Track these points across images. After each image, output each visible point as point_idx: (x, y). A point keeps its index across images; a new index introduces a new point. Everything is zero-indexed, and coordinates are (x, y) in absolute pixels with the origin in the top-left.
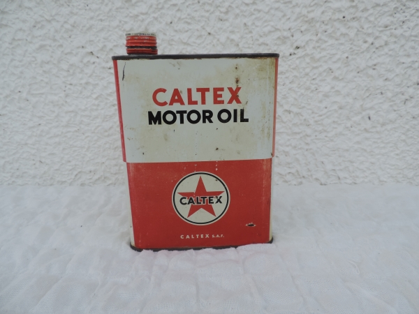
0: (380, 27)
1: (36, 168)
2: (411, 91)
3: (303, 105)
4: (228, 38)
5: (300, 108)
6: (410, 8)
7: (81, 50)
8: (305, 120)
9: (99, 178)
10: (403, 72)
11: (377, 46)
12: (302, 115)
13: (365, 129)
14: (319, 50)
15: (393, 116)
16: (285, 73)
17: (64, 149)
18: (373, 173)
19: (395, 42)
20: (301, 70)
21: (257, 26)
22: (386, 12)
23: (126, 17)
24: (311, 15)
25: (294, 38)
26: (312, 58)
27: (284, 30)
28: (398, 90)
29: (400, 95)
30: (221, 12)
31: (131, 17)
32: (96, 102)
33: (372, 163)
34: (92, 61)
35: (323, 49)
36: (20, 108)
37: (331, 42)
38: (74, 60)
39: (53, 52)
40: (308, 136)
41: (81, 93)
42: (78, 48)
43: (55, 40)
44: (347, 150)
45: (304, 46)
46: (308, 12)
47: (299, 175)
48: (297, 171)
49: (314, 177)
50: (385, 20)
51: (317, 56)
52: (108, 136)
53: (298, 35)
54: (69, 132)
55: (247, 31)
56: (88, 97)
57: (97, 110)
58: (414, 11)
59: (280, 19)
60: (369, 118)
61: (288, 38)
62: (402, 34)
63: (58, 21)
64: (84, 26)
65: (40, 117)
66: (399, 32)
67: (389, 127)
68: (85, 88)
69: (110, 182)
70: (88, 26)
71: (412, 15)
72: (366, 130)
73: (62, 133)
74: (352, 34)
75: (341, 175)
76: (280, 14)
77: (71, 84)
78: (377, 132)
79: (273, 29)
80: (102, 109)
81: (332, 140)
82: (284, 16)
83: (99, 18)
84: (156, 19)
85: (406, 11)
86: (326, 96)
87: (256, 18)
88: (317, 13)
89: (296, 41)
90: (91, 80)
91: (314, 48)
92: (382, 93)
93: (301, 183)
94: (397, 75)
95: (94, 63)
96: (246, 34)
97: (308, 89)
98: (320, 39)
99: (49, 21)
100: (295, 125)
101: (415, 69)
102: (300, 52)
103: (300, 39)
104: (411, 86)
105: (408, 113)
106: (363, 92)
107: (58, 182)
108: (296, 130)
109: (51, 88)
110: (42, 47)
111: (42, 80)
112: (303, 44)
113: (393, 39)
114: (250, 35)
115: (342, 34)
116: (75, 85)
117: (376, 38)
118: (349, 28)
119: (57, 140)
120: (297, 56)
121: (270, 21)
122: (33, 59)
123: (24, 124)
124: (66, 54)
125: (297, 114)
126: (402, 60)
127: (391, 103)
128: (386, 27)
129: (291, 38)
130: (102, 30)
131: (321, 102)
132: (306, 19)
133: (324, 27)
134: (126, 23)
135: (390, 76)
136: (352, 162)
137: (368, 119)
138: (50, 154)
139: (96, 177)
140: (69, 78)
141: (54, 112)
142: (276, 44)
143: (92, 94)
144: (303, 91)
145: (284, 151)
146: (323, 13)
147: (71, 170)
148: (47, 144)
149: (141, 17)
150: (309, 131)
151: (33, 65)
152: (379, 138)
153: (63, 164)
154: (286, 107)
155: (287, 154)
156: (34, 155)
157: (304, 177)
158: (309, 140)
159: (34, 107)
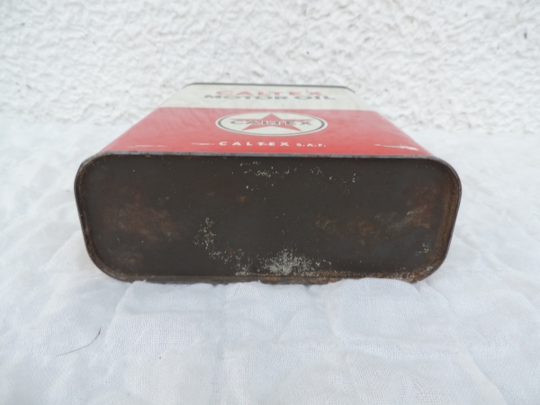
1: (22, 97)
3: (433, 9)
5: (428, 14)
8: (433, 33)
9: (121, 116)
12: (429, 26)
17: (65, 67)
18: (518, 120)
33: (519, 105)
44: (487, 84)
48: (413, 113)
49: (436, 122)
52: (134, 47)
54: (72, 39)
60: (525, 36)
65: (23, 12)
72: (518, 54)
73: (61, 40)
75: (474, 120)
78: (533, 58)
81: (467, 68)
100: (417, 40)
107: (59, 120)
108: (419, 49)
125: (424, 24)
131: (460, 5)
136: (491, 102)
137: (523, 37)
138: (42, 75)
139: (116, 114)
145: (398, 82)
147: (77, 102)
148: (37, 58)
150: (437, 52)
152: (534, 68)
153: (64, 92)
154: (409, 11)
155: (400, 85)
156: (17, 76)
157: (421, 122)
158: (435, 65)
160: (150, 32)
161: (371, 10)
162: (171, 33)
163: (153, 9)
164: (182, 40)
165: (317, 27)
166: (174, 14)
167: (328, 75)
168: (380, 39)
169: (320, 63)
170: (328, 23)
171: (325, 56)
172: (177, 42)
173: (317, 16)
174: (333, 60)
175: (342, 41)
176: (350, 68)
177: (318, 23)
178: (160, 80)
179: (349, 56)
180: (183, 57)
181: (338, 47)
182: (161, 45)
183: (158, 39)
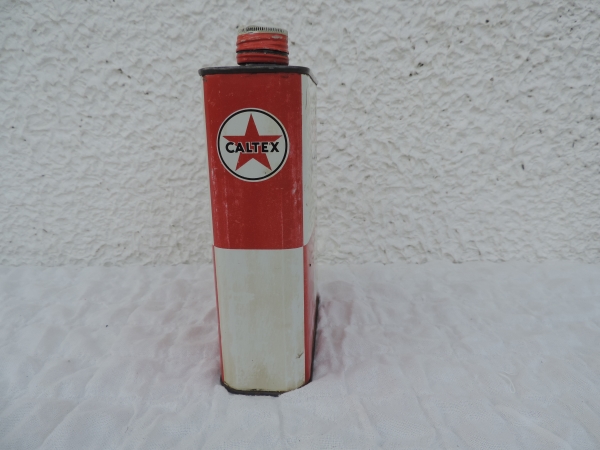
0: (538, 36)
1: (38, 240)
2: (582, 127)
3: (428, 148)
4: (320, 50)
5: (424, 153)
6: (580, 9)
7: (104, 66)
8: (431, 169)
9: (132, 255)
10: (571, 101)
11: (535, 63)
12: (426, 163)
13: (517, 184)
14: (451, 68)
15: (556, 163)
16: (403, 102)
17: (79, 212)
18: (528, 246)
19: (560, 58)
20: (426, 97)
21: (362, 33)
22: (546, 14)
23: (171, 18)
24: (440, 18)
25: (417, 50)
26: (442, 81)
27: (401, 39)
28: (564, 126)
29: (566, 135)
30: (310, 12)
31: (178, 18)
32: (128, 143)
33: (527, 232)
34: (121, 82)
35: (457, 67)
36: (14, 152)
37: (469, 56)
38: (94, 80)
39: (62, 69)
40: (435, 192)
41: (104, 129)
42: (100, 62)
43: (65, 51)
44: (491, 213)
45: (430, 63)
46: (436, 13)
47: (423, 249)
48: (420, 243)
49: (444, 251)
50: (546, 26)
51: (449, 77)
52: (145, 192)
53: (421, 47)
54: (87, 187)
55: (348, 40)
56: (114, 136)
57: (128, 154)
58: (587, 13)
59: (396, 23)
60: (523, 167)
61: (407, 50)
62: (569, 47)
63: (69, 23)
64: (109, 31)
65: (44, 165)
66: (565, 43)
67: (551, 180)
68: (110, 122)
69: (148, 260)
70: (114, 30)
71: (584, 19)
73: (77, 188)
74: (499, 45)
75: (483, 248)
76: (396, 16)
77: (89, 117)
78: (534, 187)
79: (386, 38)
80: (136, 153)
81: (469, 199)
82: (402, 18)
83: (131, 19)
84: (215, 21)
85: (576, 13)
86: (462, 134)
87: (361, 22)
88: (448, 15)
89: (419, 55)
90: (119, 111)
91: (444, 65)
92: (541, 131)
93: (425, 261)
94: (562, 105)
95: (124, 85)
96: (347, 44)
97: (435, 124)
98: (453, 53)
99: (56, 23)
100: (417, 176)
101: (587, 97)
102: (424, 72)
103: (424, 53)
104: (582, 121)
105: (578, 159)
106: (514, 129)
107: (71, 260)
108: (418, 183)
109: (60, 122)
110: (46, 61)
111: (46, 111)
112: (428, 60)
113: (557, 54)
114: (353, 46)
115: (484, 46)
116: (96, 118)
117: (534, 51)
118: (494, 36)
119: (69, 198)
120: (419, 77)
121: (381, 26)
122: (33, 79)
123: (20, 176)
124: (82, 72)
125: (420, 161)
126: (570, 84)
127: (554, 146)
128: (548, 36)
129: (412, 51)
130: (135, 36)
131: (454, 143)
132: (433, 24)
133: (459, 36)
134: (171, 26)
135: (553, 106)
136: (497, 230)
137: (521, 168)
138: (59, 220)
139: (128, 252)
140: (87, 108)
141: (64, 157)
142: (389, 59)
143: (121, 130)
144: (428, 128)
145: (401, 215)
146: (457, 14)
147: (90, 243)
148: (54, 205)
149: (193, 18)
150: (437, 186)
151: (33, 88)
152: (537, 196)
153: (78, 234)
154: (404, 151)
155: (405, 218)
156: (34, 221)
157: (429, 252)
158: (436, 198)
159: (34, 150)
160: (160, 178)
161: (369, 151)
162: (179, 179)
163: (163, 159)
164: (191, 184)
166: (182, 163)
167: (332, 210)
168: (381, 176)
169: (323, 200)
170: (329, 164)
171: (328, 194)
172: (185, 186)
174: (336, 197)
175: (342, 180)
176: (353, 204)
178: (170, 221)
179: (351, 193)
180: (191, 199)
181: (339, 185)
182: (170, 190)
183: (168, 185)
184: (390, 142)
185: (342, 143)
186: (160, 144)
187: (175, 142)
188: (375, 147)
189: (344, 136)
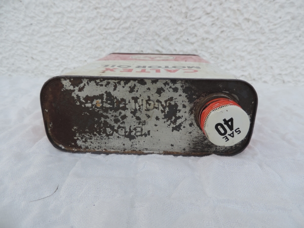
1: (29, 64)
3: (261, 14)
5: (258, 17)
8: (261, 28)
12: (259, 24)
17: (52, 47)
32: (81, 5)
36: (15, 9)
40: (262, 43)
44: (294, 57)
48: (249, 74)
49: (263, 80)
52: (90, 36)
54: (57, 32)
57: (81, 12)
65: (32, 18)
75: (286, 79)
80: (86, 11)
81: (282, 48)
100: (252, 32)
107: (47, 76)
108: (253, 37)
123: (18, 24)
125: (255, 23)
131: (276, 12)
136: (296, 68)
138: (40, 52)
145: (240, 56)
147: (58, 66)
148: (38, 42)
150: (263, 39)
153: (51, 61)
154: (246, 16)
155: (242, 58)
156: (26, 52)
157: (254, 80)
158: (262, 46)
159: (26, 8)
160: (99, 28)
161: (225, 15)
162: (111, 29)
163: (101, 16)
164: (117, 32)
165: (193, 25)
166: (113, 18)
168: (230, 32)
169: (195, 45)
170: (200, 23)
171: (198, 41)
172: (114, 33)
173: (193, 19)
174: (203, 44)
175: (207, 32)
176: (212, 48)
177: (194, 23)
179: (212, 41)
180: (117, 42)
181: (205, 36)
182: (105, 35)
183: (104, 32)
184: (238, 10)
185: (209, 9)
186: (100, 6)
187: (109, 5)
188: (228, 12)
189: (210, 5)
